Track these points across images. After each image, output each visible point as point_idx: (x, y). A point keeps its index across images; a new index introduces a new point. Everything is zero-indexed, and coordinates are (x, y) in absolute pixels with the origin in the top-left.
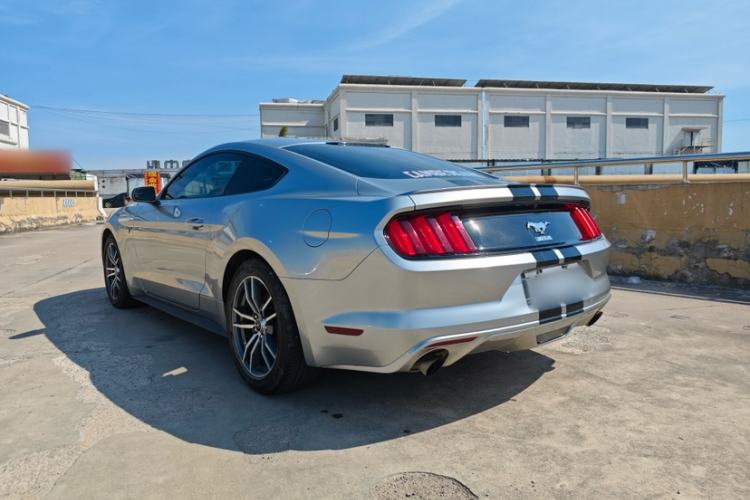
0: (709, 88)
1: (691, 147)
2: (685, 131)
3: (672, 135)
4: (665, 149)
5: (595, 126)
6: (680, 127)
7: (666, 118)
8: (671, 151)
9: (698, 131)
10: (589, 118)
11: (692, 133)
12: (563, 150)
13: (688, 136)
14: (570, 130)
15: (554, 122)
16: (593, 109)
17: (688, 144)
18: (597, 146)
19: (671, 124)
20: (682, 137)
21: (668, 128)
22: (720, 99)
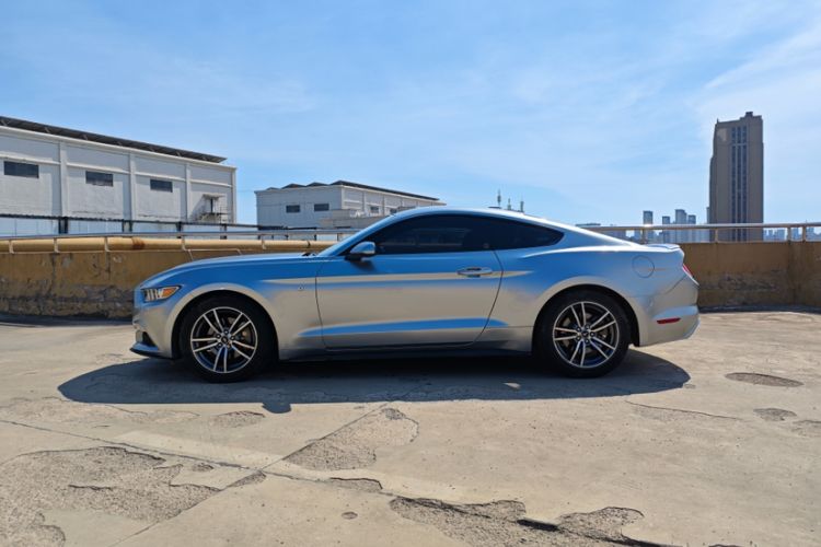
0: (223, 159)
1: (212, 214)
2: (206, 197)
3: (194, 200)
4: (189, 214)
5: (118, 185)
6: (201, 193)
7: (189, 184)
8: (194, 215)
9: (216, 198)
10: (111, 175)
11: (212, 200)
12: (84, 209)
13: (209, 203)
14: (90, 186)
15: (71, 175)
16: (115, 166)
17: (209, 211)
18: (122, 207)
19: (193, 190)
20: (203, 204)
21: (190, 193)
22: (232, 170)
